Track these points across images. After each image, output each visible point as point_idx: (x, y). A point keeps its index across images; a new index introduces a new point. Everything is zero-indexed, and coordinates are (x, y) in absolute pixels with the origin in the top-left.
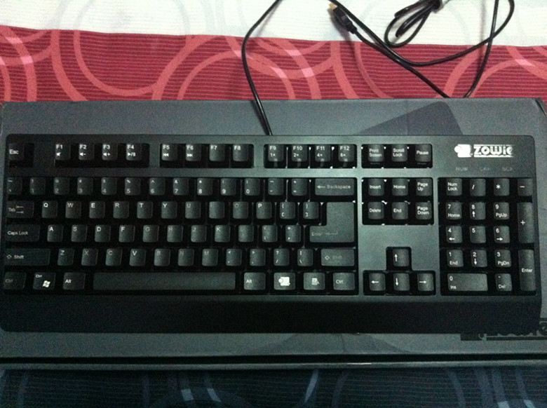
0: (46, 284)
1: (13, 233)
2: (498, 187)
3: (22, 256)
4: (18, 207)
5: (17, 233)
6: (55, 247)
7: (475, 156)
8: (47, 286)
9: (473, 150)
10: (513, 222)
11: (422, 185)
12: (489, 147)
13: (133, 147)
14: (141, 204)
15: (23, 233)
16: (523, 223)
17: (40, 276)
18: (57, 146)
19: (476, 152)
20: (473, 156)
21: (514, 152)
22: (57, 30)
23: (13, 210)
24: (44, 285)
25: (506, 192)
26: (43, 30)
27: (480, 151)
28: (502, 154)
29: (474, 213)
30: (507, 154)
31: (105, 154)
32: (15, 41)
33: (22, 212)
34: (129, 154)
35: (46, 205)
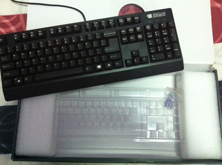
0: (19, 81)
1: (4, 67)
2: (162, 25)
3: (9, 74)
4: (5, 58)
5: (6, 67)
6: (20, 69)
7: (154, 17)
8: (19, 82)
9: (153, 16)
10: (169, 35)
11: (138, 28)
12: (158, 14)
13: (40, 32)
14: (47, 50)
15: (8, 66)
16: (172, 35)
17: (16, 79)
18: (15, 36)
19: (154, 16)
20: (153, 17)
21: (166, 14)
22: (21, 14)
23: (3, 59)
24: (18, 82)
25: (165, 26)
26: (16, 15)
27: (155, 15)
28: (162, 15)
29: (156, 34)
30: (164, 15)
31: (32, 35)
32: (6, 21)
33: (6, 59)
34: (40, 34)
35: (14, 55)
